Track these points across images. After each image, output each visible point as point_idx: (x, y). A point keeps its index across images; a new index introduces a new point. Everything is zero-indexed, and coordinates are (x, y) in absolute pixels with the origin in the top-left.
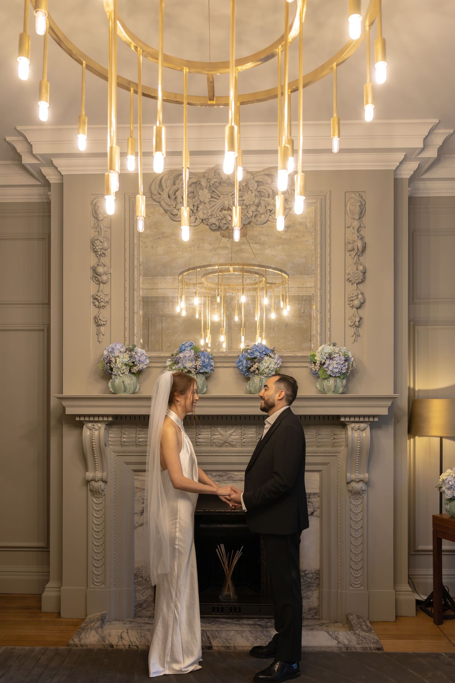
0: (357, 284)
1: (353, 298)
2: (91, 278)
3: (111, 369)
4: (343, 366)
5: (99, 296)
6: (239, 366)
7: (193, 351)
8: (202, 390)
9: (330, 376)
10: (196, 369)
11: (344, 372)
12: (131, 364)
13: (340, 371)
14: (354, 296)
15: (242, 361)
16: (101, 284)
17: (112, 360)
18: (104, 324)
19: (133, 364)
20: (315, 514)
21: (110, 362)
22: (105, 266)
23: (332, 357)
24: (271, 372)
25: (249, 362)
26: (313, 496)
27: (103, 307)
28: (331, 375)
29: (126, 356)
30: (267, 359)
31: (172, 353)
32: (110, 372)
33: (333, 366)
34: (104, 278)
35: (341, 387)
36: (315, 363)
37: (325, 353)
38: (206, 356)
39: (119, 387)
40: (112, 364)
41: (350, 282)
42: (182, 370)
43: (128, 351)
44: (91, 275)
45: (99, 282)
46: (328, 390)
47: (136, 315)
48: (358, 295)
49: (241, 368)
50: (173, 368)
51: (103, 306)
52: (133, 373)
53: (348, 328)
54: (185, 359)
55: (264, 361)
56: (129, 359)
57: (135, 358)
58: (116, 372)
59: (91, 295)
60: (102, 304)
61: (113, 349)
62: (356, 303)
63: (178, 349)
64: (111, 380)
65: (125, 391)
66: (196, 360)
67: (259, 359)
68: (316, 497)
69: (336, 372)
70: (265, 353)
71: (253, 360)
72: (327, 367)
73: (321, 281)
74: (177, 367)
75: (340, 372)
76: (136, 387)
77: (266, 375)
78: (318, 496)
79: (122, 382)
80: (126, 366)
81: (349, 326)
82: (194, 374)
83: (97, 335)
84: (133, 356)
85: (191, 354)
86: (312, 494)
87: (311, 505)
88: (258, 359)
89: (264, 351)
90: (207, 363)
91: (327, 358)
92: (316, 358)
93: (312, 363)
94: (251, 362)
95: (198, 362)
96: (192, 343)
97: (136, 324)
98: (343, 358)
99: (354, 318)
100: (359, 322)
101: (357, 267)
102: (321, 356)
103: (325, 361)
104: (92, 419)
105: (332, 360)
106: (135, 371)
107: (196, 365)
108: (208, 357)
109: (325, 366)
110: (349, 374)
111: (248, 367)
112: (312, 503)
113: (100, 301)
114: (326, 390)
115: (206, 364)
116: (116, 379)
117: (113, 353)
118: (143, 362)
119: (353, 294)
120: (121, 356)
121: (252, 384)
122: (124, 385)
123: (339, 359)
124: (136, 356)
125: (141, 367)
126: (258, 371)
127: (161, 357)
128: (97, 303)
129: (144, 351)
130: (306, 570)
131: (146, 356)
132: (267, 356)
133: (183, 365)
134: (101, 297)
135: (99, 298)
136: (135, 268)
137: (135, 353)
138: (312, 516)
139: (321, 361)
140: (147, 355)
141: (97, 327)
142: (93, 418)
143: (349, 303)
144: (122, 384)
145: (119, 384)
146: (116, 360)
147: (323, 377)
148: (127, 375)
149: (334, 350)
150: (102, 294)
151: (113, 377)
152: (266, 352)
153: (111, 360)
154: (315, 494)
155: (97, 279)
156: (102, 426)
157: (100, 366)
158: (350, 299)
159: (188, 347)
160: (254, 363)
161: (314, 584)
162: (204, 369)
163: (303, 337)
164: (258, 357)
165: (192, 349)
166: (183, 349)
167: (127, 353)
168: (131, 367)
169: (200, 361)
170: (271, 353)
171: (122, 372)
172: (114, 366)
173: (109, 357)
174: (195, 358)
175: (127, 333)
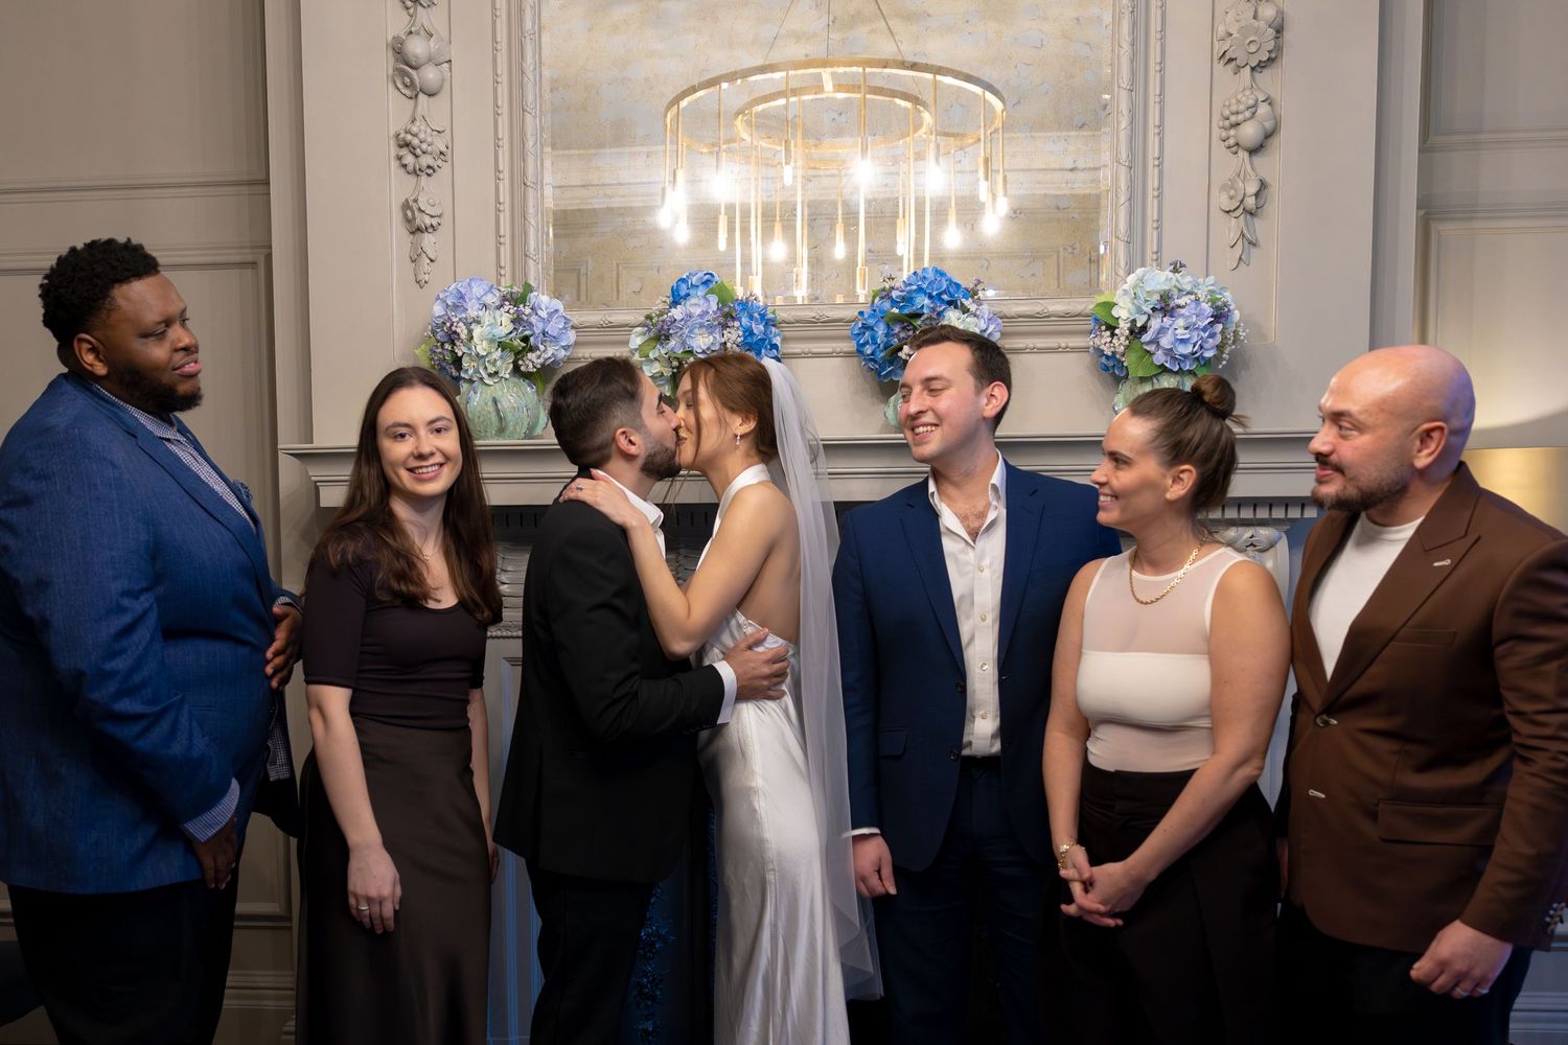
0: (1253, 69)
1: (1240, 117)
2: (390, 79)
3: (457, 362)
4: (1205, 335)
5: (415, 135)
6: (864, 345)
7: (714, 300)
9: (1162, 369)
11: (1209, 354)
12: (518, 343)
13: (1196, 353)
14: (1242, 107)
15: (871, 328)
16: (421, 95)
17: (459, 330)
18: (432, 225)
19: (523, 345)
21: (452, 337)
22: (431, 36)
23: (1172, 305)
25: (897, 329)
27: (430, 171)
28: (1167, 365)
29: (503, 319)
31: (647, 312)
32: (455, 373)
33: (1176, 335)
34: (430, 75)
36: (1112, 328)
37: (1148, 292)
38: (756, 315)
39: (481, 419)
40: (458, 343)
41: (1228, 66)
42: (680, 361)
43: (507, 303)
44: (391, 72)
45: (415, 91)
47: (531, 194)
48: (1255, 106)
49: (868, 350)
50: (651, 356)
51: (429, 167)
52: (527, 376)
53: (1217, 215)
54: (689, 323)
56: (511, 327)
57: (531, 324)
58: (471, 372)
59: (392, 133)
60: (425, 160)
61: (462, 297)
62: (1250, 132)
63: (665, 297)
65: (501, 431)
66: (725, 326)
67: (930, 318)
69: (1184, 356)
70: (949, 299)
71: (911, 322)
72: (1155, 341)
73: (1132, 62)
74: (663, 351)
75: (1197, 355)
76: (538, 418)
79: (490, 403)
80: (503, 350)
81: (1222, 214)
83: (413, 262)
84: (525, 318)
85: (709, 307)
88: (925, 316)
89: (944, 292)
90: (759, 337)
91: (1154, 309)
92: (1115, 312)
93: (1103, 328)
94: (904, 328)
95: (730, 333)
96: (711, 274)
97: (533, 222)
98: (1207, 309)
99: (1241, 184)
100: (1257, 195)
101: (1256, 11)
102: (1133, 303)
103: (1149, 319)
105: (1172, 316)
106: (531, 366)
107: (723, 340)
108: (762, 315)
109: (1146, 338)
110: (1224, 362)
111: (892, 345)
113: (418, 151)
115: (754, 339)
116: (472, 393)
117: (462, 309)
118: (555, 339)
119: (1238, 102)
120: (487, 318)
122: (498, 411)
123: (1193, 312)
124: (533, 319)
125: (549, 354)
127: (612, 326)
128: (409, 159)
129: (558, 304)
131: (565, 318)
132: (956, 307)
133: (684, 343)
134: (422, 136)
135: (416, 142)
136: (528, 38)
137: (532, 309)
139: (1134, 321)
140: (568, 316)
141: (412, 236)
143: (1224, 134)
144: (492, 410)
145: (483, 410)
146: (470, 332)
147: (1140, 374)
148: (506, 379)
149: (1177, 281)
150: (423, 128)
151: (464, 387)
152: (950, 295)
153: (455, 332)
155: (407, 80)
157: (421, 353)
158: (1227, 123)
159: (697, 286)
163: (1070, 250)
164: (925, 311)
165: (711, 292)
166: (683, 293)
167: (506, 308)
168: (519, 354)
169: (738, 328)
170: (967, 299)
171: (491, 370)
172: (465, 350)
173: (448, 324)
174: (722, 320)
175: (506, 251)
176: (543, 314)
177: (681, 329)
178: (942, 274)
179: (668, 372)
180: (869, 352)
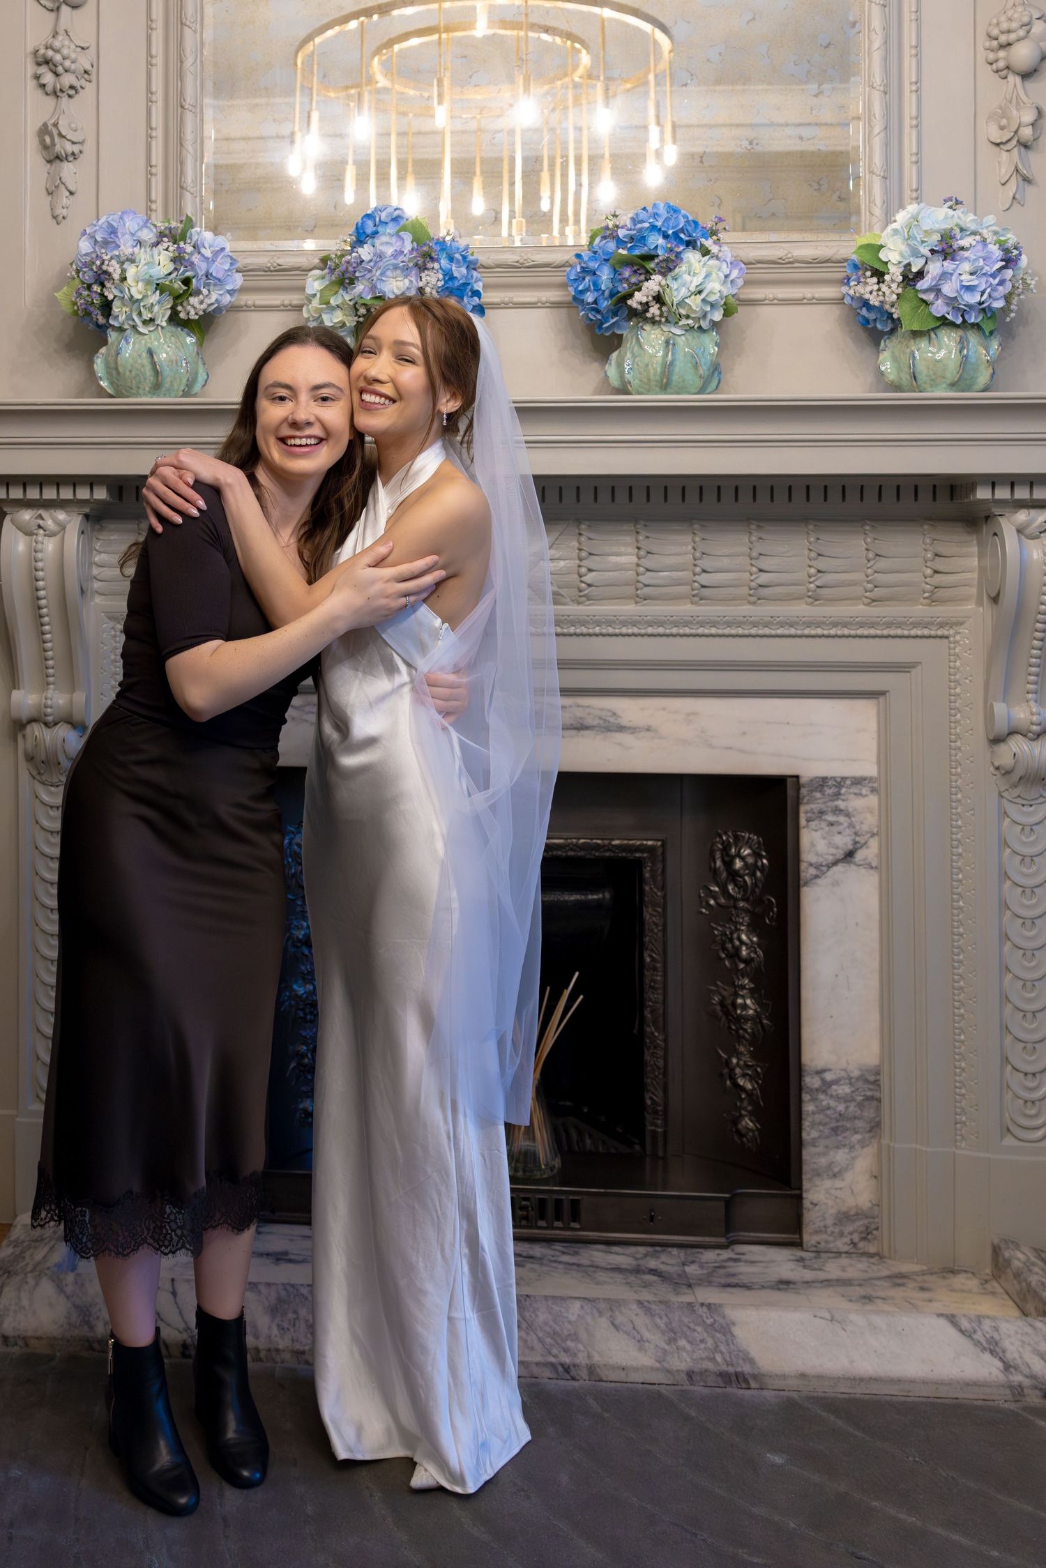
1: (1013, 36)
3: (107, 306)
4: (997, 281)
6: (583, 292)
7: (408, 237)
9: (944, 322)
11: (999, 304)
12: (179, 286)
13: (983, 303)
14: (1014, 26)
15: (593, 273)
16: (64, 7)
17: (111, 269)
18: (72, 154)
19: (184, 288)
20: (859, 856)
21: (102, 278)
23: (955, 247)
24: (708, 308)
25: (626, 273)
26: (852, 791)
27: (72, 92)
28: (949, 317)
29: (162, 258)
30: (693, 261)
32: (101, 320)
33: (961, 281)
35: (983, 367)
36: (879, 275)
37: (926, 231)
38: (456, 256)
39: (134, 372)
40: (108, 285)
43: (166, 239)
45: (57, 3)
46: (933, 380)
47: (189, 117)
48: (1031, 22)
49: (590, 298)
50: (333, 302)
51: (71, 88)
52: (185, 323)
54: (380, 264)
55: (684, 268)
56: (171, 267)
57: (192, 264)
58: (122, 318)
59: (29, 49)
60: (68, 79)
61: (113, 231)
62: (1024, 52)
64: (103, 350)
65: (157, 387)
66: (422, 268)
67: (666, 260)
68: (864, 791)
69: (971, 306)
70: (687, 239)
71: (643, 264)
74: (347, 298)
76: (196, 373)
77: (690, 322)
78: (873, 790)
79: (144, 354)
80: (161, 294)
81: (991, 146)
83: (50, 193)
84: (187, 257)
85: (404, 245)
86: (848, 782)
87: (846, 824)
88: (660, 258)
89: (682, 230)
90: (461, 282)
91: (932, 251)
92: (883, 256)
93: (868, 273)
94: (634, 272)
95: (428, 275)
96: (402, 210)
97: (191, 150)
98: (997, 253)
99: (1015, 112)
100: (1034, 125)
102: (906, 245)
103: (926, 262)
104: (33, 493)
105: (953, 260)
106: (193, 312)
109: (922, 285)
110: (1012, 315)
111: (618, 292)
112: (848, 815)
113: (60, 69)
114: (922, 377)
115: (456, 284)
116: (123, 342)
117: (113, 245)
118: (220, 282)
119: (1010, 19)
120: (143, 255)
121: (634, 356)
122: (154, 364)
123: (980, 254)
124: (196, 259)
125: (213, 300)
126: (660, 309)
127: (280, 270)
128: (49, 78)
130: (830, 1070)
131: (231, 259)
132: (694, 248)
133: (374, 287)
134: (65, 51)
135: (58, 58)
137: (194, 246)
138: (849, 863)
140: (234, 256)
141: (49, 165)
142: (38, 490)
143: (991, 56)
144: (145, 360)
145: (136, 362)
146: (124, 271)
147: (915, 327)
148: (162, 328)
151: (112, 336)
152: (689, 235)
153: (106, 272)
154: (858, 781)
156: (72, 522)
157: (64, 296)
158: (995, 42)
159: (386, 223)
160: (642, 277)
161: (859, 1124)
164: (660, 252)
165: (404, 229)
166: (369, 231)
168: (178, 298)
169: (437, 271)
170: (706, 239)
171: (147, 316)
172: (116, 292)
173: (98, 263)
174: (418, 261)
175: (158, 183)
176: (207, 253)
177: (371, 271)
179: (351, 322)
180: (590, 300)
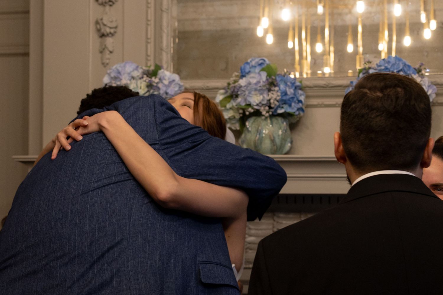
7: (264, 75)
8: (282, 146)
10: (270, 107)
18: (111, 33)
27: (111, 3)
29: (142, 85)
31: (228, 81)
38: (289, 83)
42: (244, 110)
43: (145, 76)
47: (165, 15)
50: (228, 106)
54: (249, 88)
57: (159, 89)
61: (119, 73)
63: (238, 73)
66: (269, 90)
74: (234, 104)
82: (266, 118)
83: (101, 52)
84: (155, 84)
85: (261, 79)
89: (401, 70)
90: (291, 96)
95: (273, 94)
96: (264, 60)
107: (268, 98)
108: (293, 83)
115: (288, 97)
120: (133, 84)
124: (160, 85)
129: (176, 77)
131: (179, 85)
133: (245, 100)
137: (160, 79)
140: (182, 84)
141: (100, 39)
152: (405, 72)
159: (256, 67)
162: (285, 106)
165: (263, 70)
166: (247, 70)
167: (144, 79)
169: (277, 91)
170: (415, 74)
174: (268, 86)
175: (151, 47)
177: (244, 91)
178: (400, 60)
179: (238, 116)
